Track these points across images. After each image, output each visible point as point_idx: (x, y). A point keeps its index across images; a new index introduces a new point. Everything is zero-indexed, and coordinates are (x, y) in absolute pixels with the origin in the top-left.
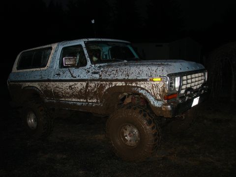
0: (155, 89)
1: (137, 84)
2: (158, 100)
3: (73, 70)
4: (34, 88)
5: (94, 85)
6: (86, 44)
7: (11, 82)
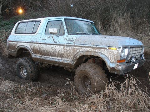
0: (111, 55)
1: (99, 50)
2: (113, 63)
3: (55, 37)
4: (25, 47)
5: (69, 48)
6: (66, 20)
7: (10, 41)
